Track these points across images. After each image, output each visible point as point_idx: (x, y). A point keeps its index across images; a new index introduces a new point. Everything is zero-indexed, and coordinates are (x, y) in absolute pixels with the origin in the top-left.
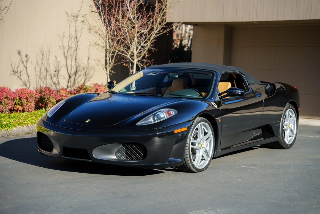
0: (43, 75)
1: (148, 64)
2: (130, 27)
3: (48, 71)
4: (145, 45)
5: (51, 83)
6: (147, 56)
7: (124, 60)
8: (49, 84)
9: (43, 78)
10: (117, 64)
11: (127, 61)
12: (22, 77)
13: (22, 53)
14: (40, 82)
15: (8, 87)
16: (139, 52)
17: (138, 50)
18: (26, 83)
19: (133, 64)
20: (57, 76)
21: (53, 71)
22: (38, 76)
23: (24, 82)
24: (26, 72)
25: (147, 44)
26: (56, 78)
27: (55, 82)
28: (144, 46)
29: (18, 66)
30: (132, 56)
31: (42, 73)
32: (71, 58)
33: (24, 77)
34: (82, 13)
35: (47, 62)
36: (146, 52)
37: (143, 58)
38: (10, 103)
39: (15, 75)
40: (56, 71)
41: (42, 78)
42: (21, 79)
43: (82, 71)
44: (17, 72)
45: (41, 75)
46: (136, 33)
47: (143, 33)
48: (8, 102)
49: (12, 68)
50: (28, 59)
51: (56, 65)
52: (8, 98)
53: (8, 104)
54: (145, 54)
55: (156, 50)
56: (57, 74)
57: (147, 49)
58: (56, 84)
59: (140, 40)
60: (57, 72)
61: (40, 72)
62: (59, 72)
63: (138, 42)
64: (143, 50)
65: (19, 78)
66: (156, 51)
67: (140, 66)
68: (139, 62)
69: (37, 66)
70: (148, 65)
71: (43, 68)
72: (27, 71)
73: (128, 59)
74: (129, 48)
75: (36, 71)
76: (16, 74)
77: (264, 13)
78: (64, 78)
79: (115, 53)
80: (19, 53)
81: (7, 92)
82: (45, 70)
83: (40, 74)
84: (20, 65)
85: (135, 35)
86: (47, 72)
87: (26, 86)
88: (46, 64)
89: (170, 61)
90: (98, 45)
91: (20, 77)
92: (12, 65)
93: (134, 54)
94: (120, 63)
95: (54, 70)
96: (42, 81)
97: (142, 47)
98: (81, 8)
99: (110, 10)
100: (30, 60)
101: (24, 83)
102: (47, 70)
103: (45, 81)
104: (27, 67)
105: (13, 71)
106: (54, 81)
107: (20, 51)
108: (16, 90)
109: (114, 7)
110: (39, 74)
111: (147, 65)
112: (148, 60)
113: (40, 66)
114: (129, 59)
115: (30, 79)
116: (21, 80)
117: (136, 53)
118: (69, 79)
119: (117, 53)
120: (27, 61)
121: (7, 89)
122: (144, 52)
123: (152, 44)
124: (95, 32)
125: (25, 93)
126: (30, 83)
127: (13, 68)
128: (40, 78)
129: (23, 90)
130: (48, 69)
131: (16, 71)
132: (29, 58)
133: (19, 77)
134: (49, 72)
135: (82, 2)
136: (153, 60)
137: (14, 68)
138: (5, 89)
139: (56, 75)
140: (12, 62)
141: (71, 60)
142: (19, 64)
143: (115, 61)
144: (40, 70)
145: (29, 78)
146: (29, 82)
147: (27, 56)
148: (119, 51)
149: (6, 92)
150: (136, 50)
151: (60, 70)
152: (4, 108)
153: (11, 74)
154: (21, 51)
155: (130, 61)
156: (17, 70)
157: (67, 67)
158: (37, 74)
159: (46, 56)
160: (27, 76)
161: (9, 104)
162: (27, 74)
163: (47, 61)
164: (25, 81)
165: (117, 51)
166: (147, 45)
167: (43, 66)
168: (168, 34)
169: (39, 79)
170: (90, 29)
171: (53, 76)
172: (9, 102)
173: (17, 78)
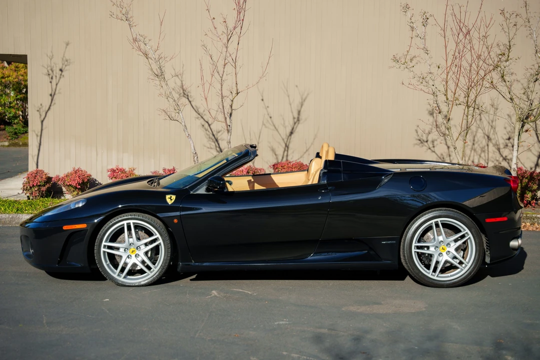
0: (479, 145)
3: (492, 140)
5: (498, 159)
8: (492, 159)
9: (479, 150)
12: (435, 148)
14: (474, 156)
18: (443, 158)
21: (503, 139)
22: (470, 147)
23: (439, 155)
24: (444, 142)
29: (429, 133)
31: (477, 142)
33: (440, 149)
39: (423, 146)
40: (509, 139)
41: (477, 150)
42: (434, 152)
44: (427, 141)
45: (476, 145)
49: (418, 136)
58: (508, 160)
60: (512, 140)
61: (474, 140)
65: (429, 150)
71: (480, 134)
72: (446, 140)
76: (426, 144)
80: (432, 113)
82: (484, 138)
83: (474, 144)
84: (432, 132)
86: (488, 140)
88: (487, 128)
91: (432, 149)
95: (507, 137)
96: (477, 154)
102: (488, 137)
103: (483, 155)
105: (420, 140)
106: (504, 156)
115: (452, 152)
116: (434, 153)
126: (451, 158)
127: (420, 135)
128: (474, 150)
130: (492, 136)
131: (425, 140)
133: (430, 148)
134: (494, 141)
137: (422, 136)
140: (418, 127)
142: (431, 130)
146: (450, 156)
153: (417, 144)
156: (427, 138)
160: (446, 147)
162: (446, 145)
163: (489, 123)
164: (442, 155)
169: (471, 151)
171: (502, 146)
173: (427, 150)
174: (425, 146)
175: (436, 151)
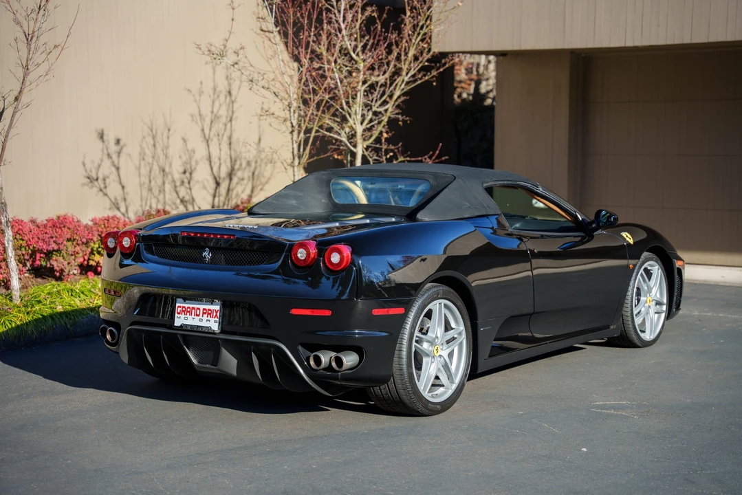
0: (156, 182)
1: (391, 154)
2: (344, 72)
3: (167, 175)
4: (382, 109)
5: (175, 201)
6: (385, 135)
7: (333, 147)
8: (170, 202)
9: (156, 191)
10: (315, 158)
11: (342, 148)
12: (108, 189)
13: (108, 136)
14: (151, 199)
15: (74, 214)
16: (368, 126)
17: (366, 122)
18: (118, 204)
19: (354, 155)
20: (189, 183)
21: (178, 172)
22: (146, 186)
23: (113, 200)
24: (116, 178)
25: (386, 107)
26: (186, 188)
28: (380, 113)
29: (99, 166)
30: (352, 136)
31: (154, 178)
32: (219, 140)
33: (114, 190)
34: (233, 45)
35: (165, 152)
36: (384, 127)
37: (378, 140)
38: (80, 251)
39: (92, 187)
40: (185, 172)
41: (154, 190)
42: (106, 195)
43: (245, 168)
44: (97, 179)
45: (153, 183)
46: (360, 84)
47: (377, 83)
48: (73, 250)
49: (86, 171)
50: (122, 148)
51: (184, 158)
52: (74, 240)
53: (75, 254)
54: (381, 133)
55: (407, 121)
56: (187, 178)
57: (385, 119)
58: (186, 202)
59: (371, 99)
60: (188, 174)
61: (150, 176)
62: (194, 175)
63: (366, 105)
64: (376, 122)
65: (101, 194)
66: (409, 122)
67: (371, 160)
68: (370, 149)
69: (142, 163)
70: (391, 156)
71: (156, 168)
72: (119, 175)
73: (343, 144)
74: (344, 119)
75: (140, 176)
76: (96, 183)
77: (659, 26)
78: (205, 187)
79: (310, 133)
80: (102, 136)
81: (70, 226)
82: (160, 171)
83: (150, 181)
84: (103, 164)
85: (359, 88)
86: (164, 175)
87: (118, 209)
88: (162, 157)
89: (441, 144)
90: (273, 114)
91: (104, 190)
92: (84, 164)
93: (355, 132)
94: (322, 156)
95: (181, 170)
96: (154, 197)
97: (375, 113)
98: (230, 33)
99: (296, 34)
100: (125, 150)
101: (114, 204)
102: (164, 171)
103: (161, 197)
104: (121, 166)
105: (89, 178)
106: (181, 197)
107: (103, 131)
108: (92, 221)
109: (306, 27)
110: (147, 181)
111: (388, 156)
112: (389, 145)
113: (149, 164)
114: (346, 145)
115: (127, 194)
116: (106, 198)
117: (359, 129)
118: (216, 188)
119: (317, 131)
120: (119, 153)
121: (73, 219)
122: (380, 128)
123: (398, 107)
124: (263, 87)
125: (113, 226)
126: (127, 203)
127: (88, 171)
128: (150, 190)
129: (108, 220)
130: (167, 170)
131: (95, 177)
132: (125, 145)
133: (101, 190)
134: (170, 177)
135: (233, 20)
136: (401, 144)
137: (91, 171)
138: (68, 221)
139: (186, 181)
140: (84, 157)
141: (218, 145)
142: (102, 161)
143: (310, 153)
144: (150, 172)
145: (125, 190)
146: (125, 200)
147: (118, 142)
148: (321, 127)
149: (69, 228)
150: (362, 123)
151: (195, 169)
152: (65, 263)
153: (84, 184)
154: (105, 132)
155: (349, 148)
156: (97, 174)
157: (210, 162)
158: (142, 182)
159: (163, 140)
160: (120, 187)
161: (78, 253)
162: (120, 183)
163: (163, 151)
164: (116, 199)
165: (316, 128)
166: (386, 111)
167: (155, 163)
168: (434, 81)
169: (148, 192)
170: (252, 81)
171: (178, 184)
172: (78, 248)
173: (98, 192)
174: (96, 186)
175: (109, 194)
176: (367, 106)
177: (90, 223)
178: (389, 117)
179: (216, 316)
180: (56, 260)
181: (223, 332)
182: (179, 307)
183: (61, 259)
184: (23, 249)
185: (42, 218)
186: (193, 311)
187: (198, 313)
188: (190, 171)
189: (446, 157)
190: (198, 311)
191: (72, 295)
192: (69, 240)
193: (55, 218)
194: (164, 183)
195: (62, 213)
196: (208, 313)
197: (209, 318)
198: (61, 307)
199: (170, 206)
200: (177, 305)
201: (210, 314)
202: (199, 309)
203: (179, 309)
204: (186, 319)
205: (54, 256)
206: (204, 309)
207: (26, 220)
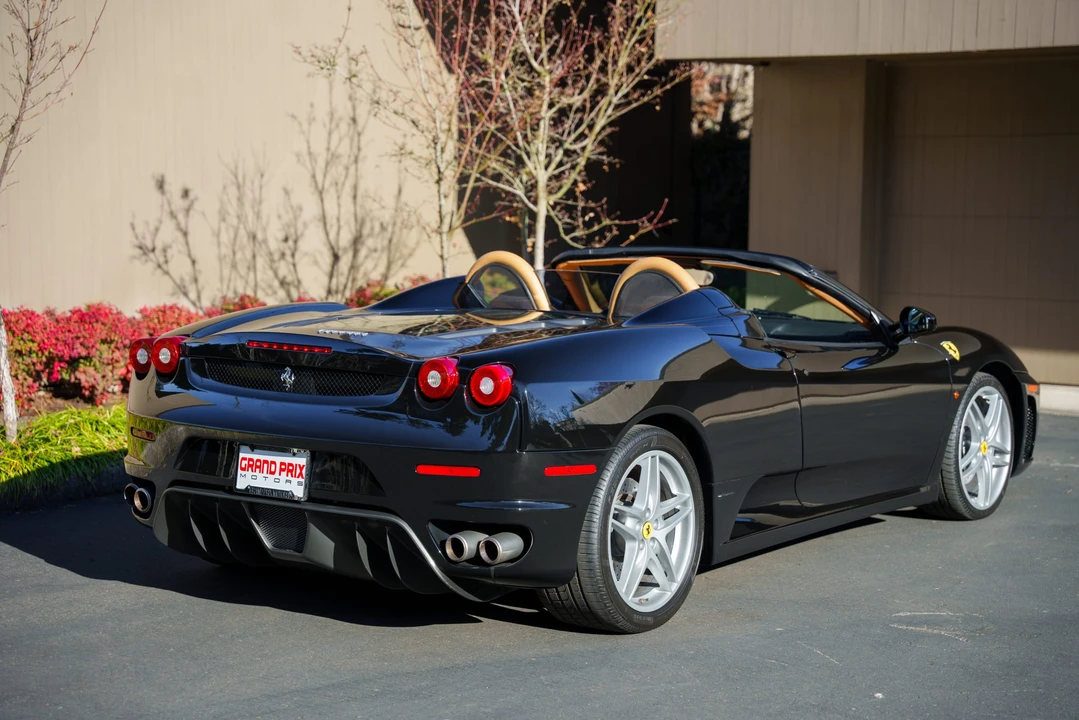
0: (244, 254)
1: (592, 215)
2: (519, 89)
3: (260, 244)
4: (577, 147)
5: (271, 283)
6: (582, 187)
7: (503, 203)
8: (263, 286)
9: (243, 270)
10: (474, 221)
11: (515, 205)
12: (170, 264)
13: (170, 184)
14: (235, 280)
15: (112, 303)
16: (557, 172)
17: (553, 165)
18: (184, 287)
19: (533, 216)
20: (293, 255)
21: (277, 239)
22: (228, 260)
23: (178, 281)
24: (184, 249)
25: (584, 143)
26: (288, 263)
27: (284, 278)
28: (575, 152)
29: (157, 230)
30: (531, 188)
31: (240, 249)
32: (337, 191)
33: (180, 267)
35: (256, 209)
36: (579, 173)
37: (571, 194)
38: (121, 359)
39: (146, 261)
40: (286, 240)
41: (239, 267)
42: (167, 273)
43: (378, 234)
44: (153, 250)
45: (239, 256)
46: (545, 107)
47: (570, 106)
48: (110, 357)
49: (137, 237)
50: (192, 203)
51: (286, 218)
52: (112, 342)
53: (113, 362)
54: (575, 183)
55: (615, 164)
56: (290, 248)
57: (582, 161)
58: (288, 284)
59: (560, 130)
60: (291, 243)
61: (234, 244)
62: (300, 243)
63: (553, 140)
64: (568, 166)
65: (159, 271)
66: (618, 166)
67: (559, 223)
68: (558, 208)
69: (223, 226)
70: (590, 218)
71: (242, 233)
72: (187, 244)
73: (518, 199)
74: (520, 162)
75: (219, 244)
76: (151, 255)
77: (1003, 20)
78: (316, 262)
79: (467, 182)
80: (161, 185)
81: (106, 321)
82: (248, 239)
83: (234, 253)
84: (163, 228)
85: (543, 114)
86: (254, 245)
87: (186, 294)
88: (251, 218)
89: (667, 200)
90: (411, 153)
91: (164, 266)
92: (133, 227)
93: (536, 182)
94: (485, 218)
95: (281, 236)
96: (241, 277)
97: (567, 153)
98: (346, 29)
99: (447, 32)
100: (197, 206)
101: (179, 287)
102: (254, 237)
103: (250, 277)
104: (190, 230)
105: (140, 248)
106: (280, 276)
107: (163, 177)
108: (141, 311)
109: (460, 21)
110: (229, 253)
111: (587, 218)
112: (587, 202)
113: (233, 227)
114: (523, 202)
115: (200, 272)
116: (167, 277)
117: (542, 177)
118: (334, 264)
119: (477, 180)
120: (188, 211)
121: (111, 309)
122: (574, 175)
123: (602, 143)
124: (396, 113)
125: (171, 320)
126: (199, 286)
127: (140, 237)
128: (234, 266)
130: (260, 236)
131: (150, 246)
132: (196, 199)
133: (159, 266)
134: (263, 246)
135: (349, 9)
136: (605, 199)
137: (144, 238)
138: (102, 312)
139: (288, 253)
140: (134, 216)
141: (336, 198)
142: (161, 222)
143: (466, 212)
144: (235, 239)
145: (198, 266)
146: (196, 280)
147: (186, 193)
148: (483, 173)
149: (103, 324)
150: (546, 168)
151: (302, 234)
152: (99, 376)
153: (133, 257)
154: (167, 179)
155: (526, 206)
156: (153, 241)
157: (325, 224)
158: (222, 255)
159: (253, 191)
160: (189, 262)
161: (117, 361)
162: (190, 255)
163: (253, 207)
164: (182, 280)
165: (475, 175)
166: (584, 149)
167: (242, 226)
168: (657, 104)
169: (231, 270)
170: (378, 103)
171: (276, 257)
172: (117, 354)
173: (155, 269)
174: (152, 260)
175: (171, 272)
176: (556, 142)
177: (138, 316)
178: (589, 159)
179: (301, 474)
180: (85, 372)
181: (310, 499)
182: (244, 459)
183: (91, 370)
184: (34, 355)
185: (63, 308)
186: (266, 465)
187: (273, 470)
188: (294, 237)
189: (675, 220)
190: (273, 466)
191: (97, 429)
192: (104, 341)
193: (84, 309)
194: (254, 257)
195: (94, 300)
196: (288, 469)
197: (289, 478)
198: (78, 449)
199: (263, 290)
200: (241, 455)
201: (291, 471)
202: (274, 463)
203: (245, 463)
204: (254, 478)
205: (82, 366)
206: (282, 464)
207: (39, 311)
